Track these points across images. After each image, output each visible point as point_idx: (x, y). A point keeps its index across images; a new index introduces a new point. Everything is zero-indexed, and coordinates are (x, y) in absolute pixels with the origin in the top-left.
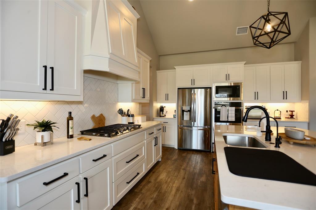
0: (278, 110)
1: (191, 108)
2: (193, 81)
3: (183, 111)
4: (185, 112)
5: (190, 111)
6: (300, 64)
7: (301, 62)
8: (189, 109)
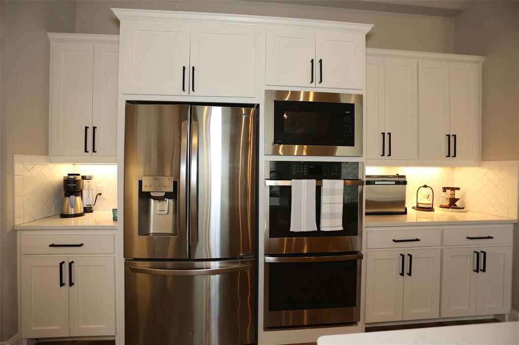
0: (425, 186)
1: (176, 184)
2: (189, 76)
3: (145, 197)
4: (152, 201)
5: (173, 195)
6: (481, 64)
7: (482, 59)
8: (171, 190)
